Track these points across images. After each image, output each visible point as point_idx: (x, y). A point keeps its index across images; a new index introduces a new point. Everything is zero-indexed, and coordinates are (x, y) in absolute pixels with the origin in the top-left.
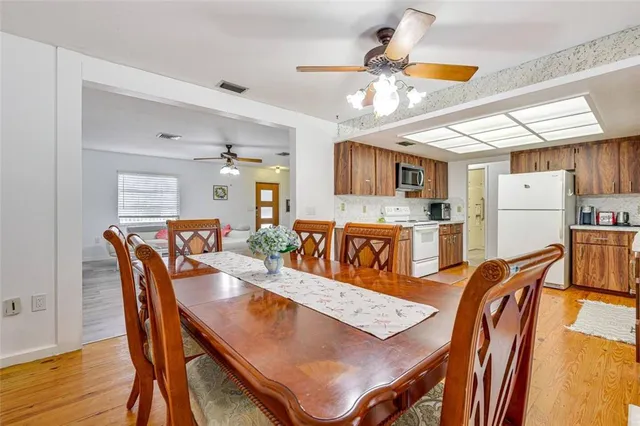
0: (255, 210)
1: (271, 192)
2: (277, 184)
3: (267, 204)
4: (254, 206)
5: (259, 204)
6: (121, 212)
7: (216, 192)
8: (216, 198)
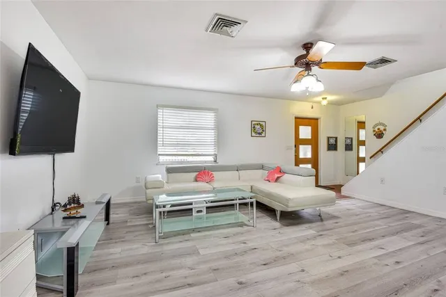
0: (294, 149)
1: (310, 127)
2: (317, 119)
3: (305, 142)
4: (293, 144)
5: (299, 142)
6: (161, 150)
7: (253, 128)
8: (253, 134)
